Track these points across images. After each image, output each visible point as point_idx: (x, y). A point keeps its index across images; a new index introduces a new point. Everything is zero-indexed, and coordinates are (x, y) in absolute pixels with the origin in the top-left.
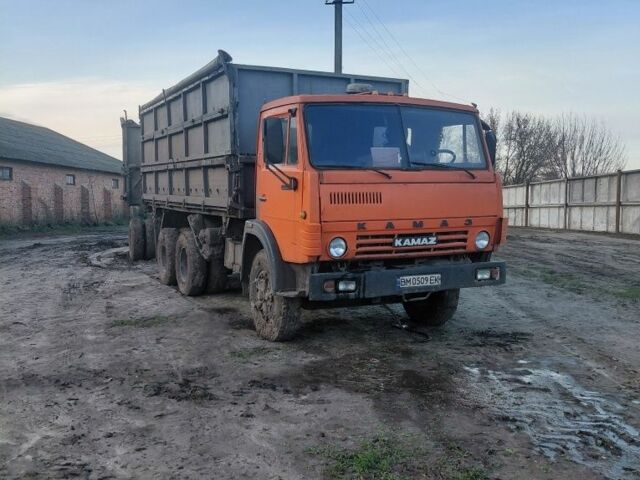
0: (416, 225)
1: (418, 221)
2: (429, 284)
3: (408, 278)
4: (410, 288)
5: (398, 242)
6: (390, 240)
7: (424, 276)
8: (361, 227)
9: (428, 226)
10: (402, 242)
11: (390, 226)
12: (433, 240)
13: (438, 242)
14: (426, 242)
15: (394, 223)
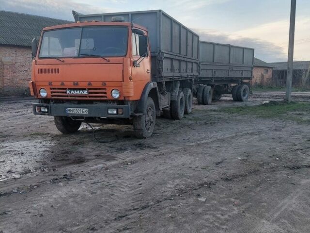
0: (74, 84)
1: (76, 82)
2: (82, 113)
3: (71, 109)
4: (72, 114)
5: (68, 92)
6: (64, 91)
7: (79, 109)
8: (50, 84)
9: (81, 85)
10: (70, 92)
11: (63, 84)
12: (86, 92)
13: (89, 93)
14: (82, 93)
15: (64, 83)
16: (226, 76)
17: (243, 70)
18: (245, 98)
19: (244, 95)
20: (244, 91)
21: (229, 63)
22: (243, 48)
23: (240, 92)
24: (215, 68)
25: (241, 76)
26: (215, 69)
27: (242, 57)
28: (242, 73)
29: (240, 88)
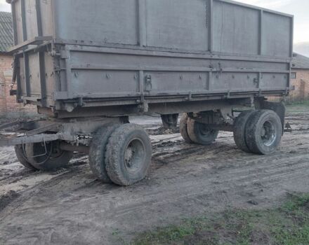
16: (202, 90)
17: (260, 70)
18: (269, 144)
19: (265, 138)
20: (267, 125)
21: (209, 50)
22: (258, 11)
23: (252, 131)
24: (144, 64)
25: (253, 88)
26: (148, 68)
27: (254, 34)
28: (256, 82)
29: (253, 118)
